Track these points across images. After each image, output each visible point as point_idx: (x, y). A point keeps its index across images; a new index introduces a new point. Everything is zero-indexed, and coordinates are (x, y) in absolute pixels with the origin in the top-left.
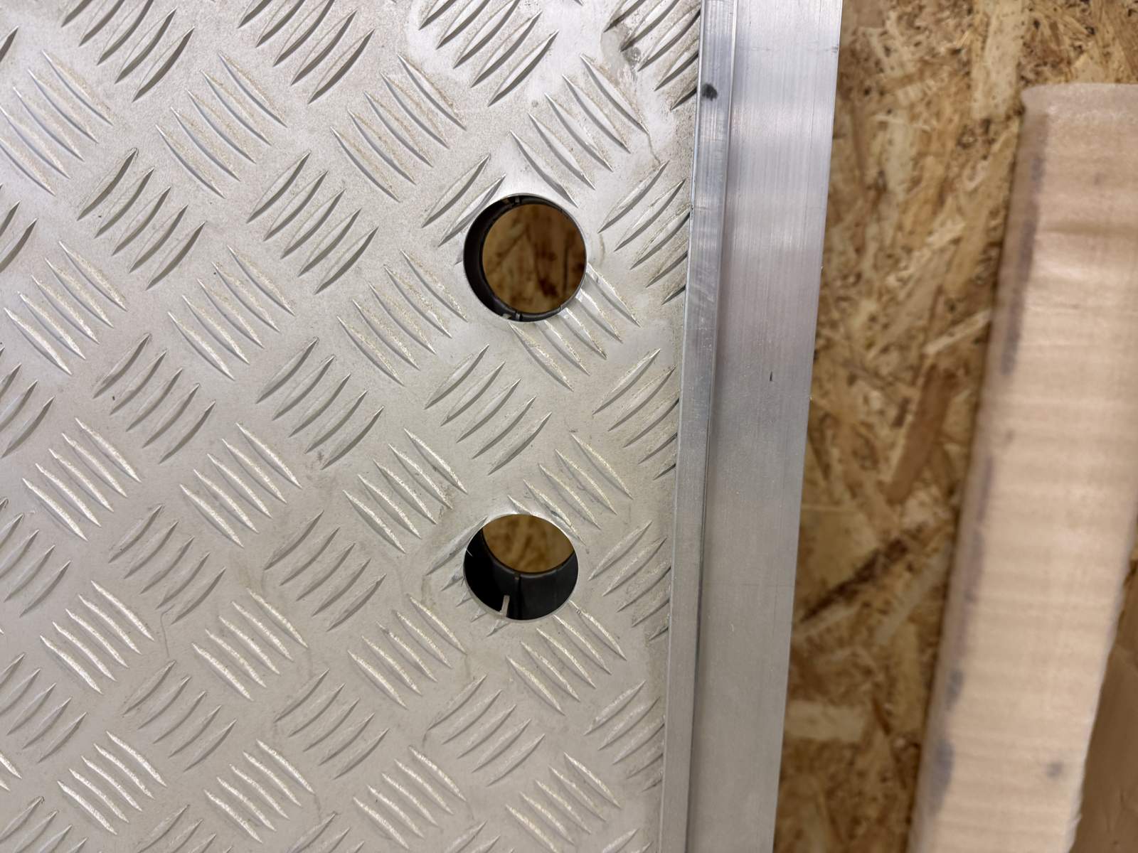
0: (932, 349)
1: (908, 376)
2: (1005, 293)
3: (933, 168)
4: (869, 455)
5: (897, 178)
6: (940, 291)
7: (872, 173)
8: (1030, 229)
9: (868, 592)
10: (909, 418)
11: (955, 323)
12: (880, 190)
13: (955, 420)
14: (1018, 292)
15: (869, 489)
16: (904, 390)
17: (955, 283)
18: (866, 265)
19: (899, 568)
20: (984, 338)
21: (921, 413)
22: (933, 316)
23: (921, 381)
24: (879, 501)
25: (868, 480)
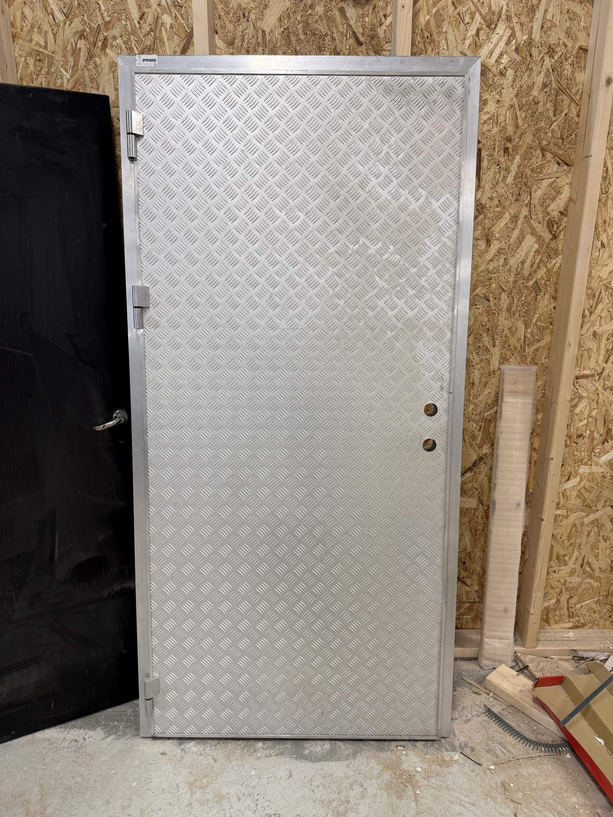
0: (486, 415)
1: (481, 420)
2: (499, 404)
3: (484, 380)
4: (474, 437)
5: (476, 381)
6: (486, 403)
7: (471, 381)
8: (502, 392)
9: (475, 469)
10: (482, 429)
11: (490, 409)
12: (473, 384)
13: (491, 430)
14: (501, 404)
15: (474, 445)
16: (481, 423)
17: (489, 401)
18: (471, 398)
19: (482, 463)
20: (496, 412)
21: (484, 428)
22: (485, 408)
23: (484, 421)
24: (477, 448)
25: (474, 443)
